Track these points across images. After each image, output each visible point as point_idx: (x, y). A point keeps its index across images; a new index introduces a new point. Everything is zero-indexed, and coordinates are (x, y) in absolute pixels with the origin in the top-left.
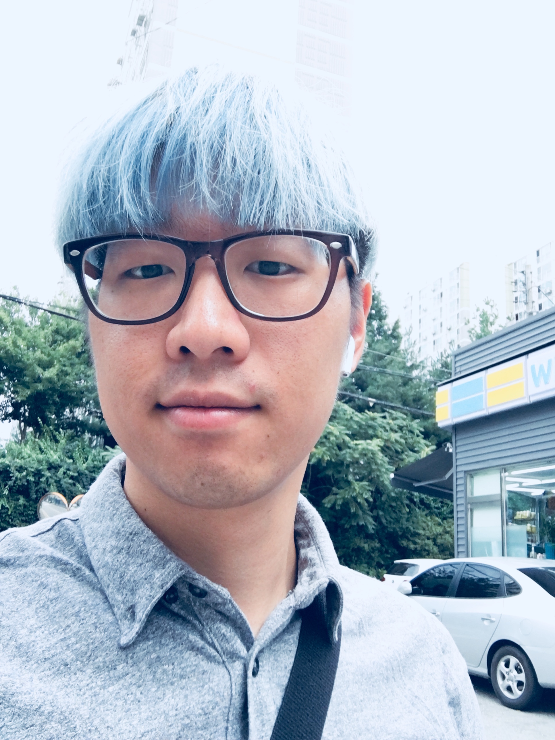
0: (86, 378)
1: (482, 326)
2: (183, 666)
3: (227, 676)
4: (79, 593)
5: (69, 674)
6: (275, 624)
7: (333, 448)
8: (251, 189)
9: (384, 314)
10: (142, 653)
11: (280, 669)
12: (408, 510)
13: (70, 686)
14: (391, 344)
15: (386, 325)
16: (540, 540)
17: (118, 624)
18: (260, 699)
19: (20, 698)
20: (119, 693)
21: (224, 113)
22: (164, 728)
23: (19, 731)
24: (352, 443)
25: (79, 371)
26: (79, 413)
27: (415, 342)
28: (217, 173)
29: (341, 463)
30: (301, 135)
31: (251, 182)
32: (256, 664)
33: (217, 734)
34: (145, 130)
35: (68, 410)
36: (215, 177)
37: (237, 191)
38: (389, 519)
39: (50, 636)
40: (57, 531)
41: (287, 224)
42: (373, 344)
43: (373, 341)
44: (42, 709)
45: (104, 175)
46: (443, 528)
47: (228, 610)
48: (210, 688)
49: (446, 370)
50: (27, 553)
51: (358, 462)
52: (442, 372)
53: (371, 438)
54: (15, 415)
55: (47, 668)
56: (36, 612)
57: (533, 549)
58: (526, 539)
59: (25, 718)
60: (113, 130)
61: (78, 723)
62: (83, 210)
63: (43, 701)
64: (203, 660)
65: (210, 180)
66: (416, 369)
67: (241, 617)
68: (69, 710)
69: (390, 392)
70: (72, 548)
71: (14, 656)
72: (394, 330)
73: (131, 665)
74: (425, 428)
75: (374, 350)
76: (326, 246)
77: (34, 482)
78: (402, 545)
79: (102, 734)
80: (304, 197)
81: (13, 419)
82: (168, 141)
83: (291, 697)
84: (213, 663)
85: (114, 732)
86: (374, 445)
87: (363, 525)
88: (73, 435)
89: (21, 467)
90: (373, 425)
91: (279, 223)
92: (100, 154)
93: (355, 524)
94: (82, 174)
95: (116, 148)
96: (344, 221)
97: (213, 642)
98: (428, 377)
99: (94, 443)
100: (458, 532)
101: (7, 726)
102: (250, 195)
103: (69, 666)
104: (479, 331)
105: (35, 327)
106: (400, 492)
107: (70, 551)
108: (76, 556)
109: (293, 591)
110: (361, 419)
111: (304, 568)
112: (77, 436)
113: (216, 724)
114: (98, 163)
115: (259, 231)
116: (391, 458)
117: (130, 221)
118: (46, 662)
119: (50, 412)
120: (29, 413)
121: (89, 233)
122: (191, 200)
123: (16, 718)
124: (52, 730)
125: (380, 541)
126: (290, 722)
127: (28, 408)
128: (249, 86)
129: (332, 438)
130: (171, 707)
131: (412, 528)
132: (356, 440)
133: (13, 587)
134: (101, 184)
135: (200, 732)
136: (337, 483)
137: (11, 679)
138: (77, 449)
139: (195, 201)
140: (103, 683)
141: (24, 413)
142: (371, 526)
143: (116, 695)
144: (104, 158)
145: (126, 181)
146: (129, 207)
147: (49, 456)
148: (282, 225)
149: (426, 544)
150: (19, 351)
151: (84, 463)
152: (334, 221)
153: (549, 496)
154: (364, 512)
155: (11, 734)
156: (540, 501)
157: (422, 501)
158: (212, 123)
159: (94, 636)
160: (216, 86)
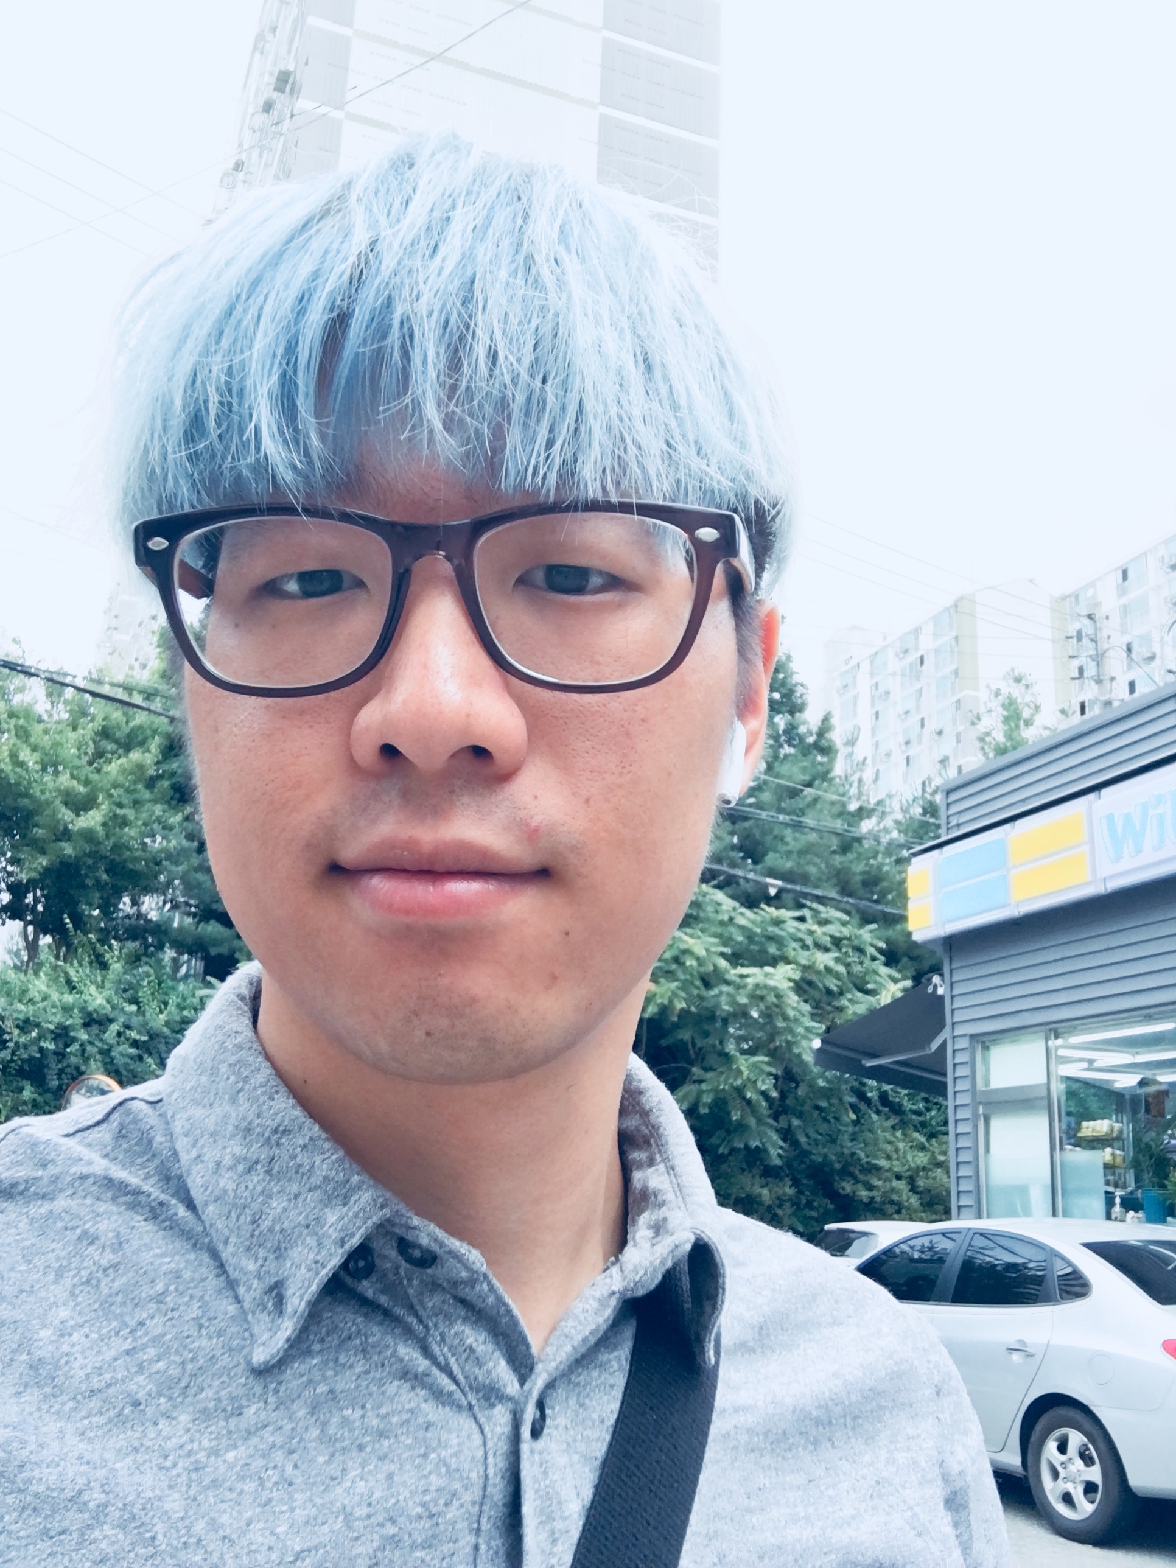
0: (166, 832)
1: (1006, 728)
2: (383, 1411)
3: (477, 1438)
4: (163, 1255)
5: (143, 1424)
6: (580, 1328)
7: (692, 983)
8: (527, 414)
9: (799, 701)
10: (295, 1384)
11: (590, 1423)
12: (853, 1117)
13: (143, 1449)
14: (814, 764)
15: (804, 723)
16: (1136, 1182)
17: (246, 1320)
18: (546, 1487)
19: (36, 1473)
20: (247, 1465)
21: (471, 254)
22: (343, 1544)
23: (35, 1544)
24: (733, 973)
25: (151, 816)
26: (152, 906)
27: (865, 759)
28: (457, 380)
29: (711, 1016)
30: (631, 300)
31: (529, 399)
32: (538, 1413)
33: (455, 1558)
34: (305, 287)
35: (126, 899)
36: (454, 388)
37: (500, 419)
38: (813, 1135)
39: (102, 1344)
40: (116, 1123)
41: (604, 489)
42: (776, 764)
43: (776, 757)
44: (85, 1497)
45: (219, 378)
46: (929, 1155)
47: (479, 1297)
48: (440, 1460)
49: (932, 820)
50: (52, 1170)
51: (745, 1014)
52: (924, 825)
53: (774, 962)
54: (15, 910)
55: (95, 1411)
56: (72, 1294)
57: (1118, 1200)
58: (1102, 1181)
59: (46, 1517)
60: (238, 284)
61: (160, 1528)
62: (175, 453)
63: (86, 1482)
64: (426, 1401)
65: (442, 395)
66: (869, 817)
67: (509, 1312)
68: (141, 1501)
69: (815, 864)
70: (148, 1160)
71: (26, 1386)
72: (821, 734)
73: (274, 1406)
74: (888, 942)
75: (778, 776)
76: (685, 535)
77: (55, 1053)
78: (841, 1191)
79: (211, 1553)
80: (637, 432)
81: (10, 918)
82: (354, 310)
83: (613, 1486)
84: (447, 1408)
85: (238, 1548)
86: (781, 977)
87: (757, 1147)
88: (140, 952)
89: (27, 1021)
90: (778, 936)
91: (586, 485)
92: (210, 335)
93: (742, 1146)
94: (173, 376)
95: (245, 323)
96: (722, 483)
97: (447, 1364)
98: (895, 834)
99: (183, 970)
100: (958, 1164)
101: (10, 1533)
102: (525, 425)
103: (142, 1407)
104: (1001, 738)
105: (58, 722)
106: (836, 1077)
107: (143, 1166)
108: (156, 1178)
109: (617, 1260)
110: (753, 922)
111: (641, 1211)
112: (146, 954)
113: (454, 1538)
114: (206, 353)
115: (546, 503)
116: (817, 1005)
117: (274, 477)
118: (94, 1398)
119: (90, 905)
120: (44, 907)
121: (186, 500)
122: (402, 438)
123: (30, 1516)
124: (105, 1542)
125: (795, 1182)
126: (611, 1538)
127: (43, 896)
128: (522, 195)
129: (690, 962)
130: (357, 1498)
131: (862, 1155)
132: (742, 966)
133: (23, 1240)
134: (214, 399)
135: (419, 1554)
136: (701, 1058)
137: (18, 1434)
138: (145, 983)
139: (410, 439)
140: (214, 1443)
141: (35, 906)
142: (776, 1151)
143: (242, 1470)
144: (218, 342)
145: (266, 395)
146: (273, 448)
147: (88, 998)
148: (593, 491)
149: (893, 1190)
150: (24, 773)
151: (161, 1012)
152: (701, 482)
153: (1152, 1089)
154: (760, 1122)
155: (18, 1549)
156: (1135, 1100)
157: (884, 1098)
158: (446, 273)
159: (196, 1344)
160: (455, 195)
